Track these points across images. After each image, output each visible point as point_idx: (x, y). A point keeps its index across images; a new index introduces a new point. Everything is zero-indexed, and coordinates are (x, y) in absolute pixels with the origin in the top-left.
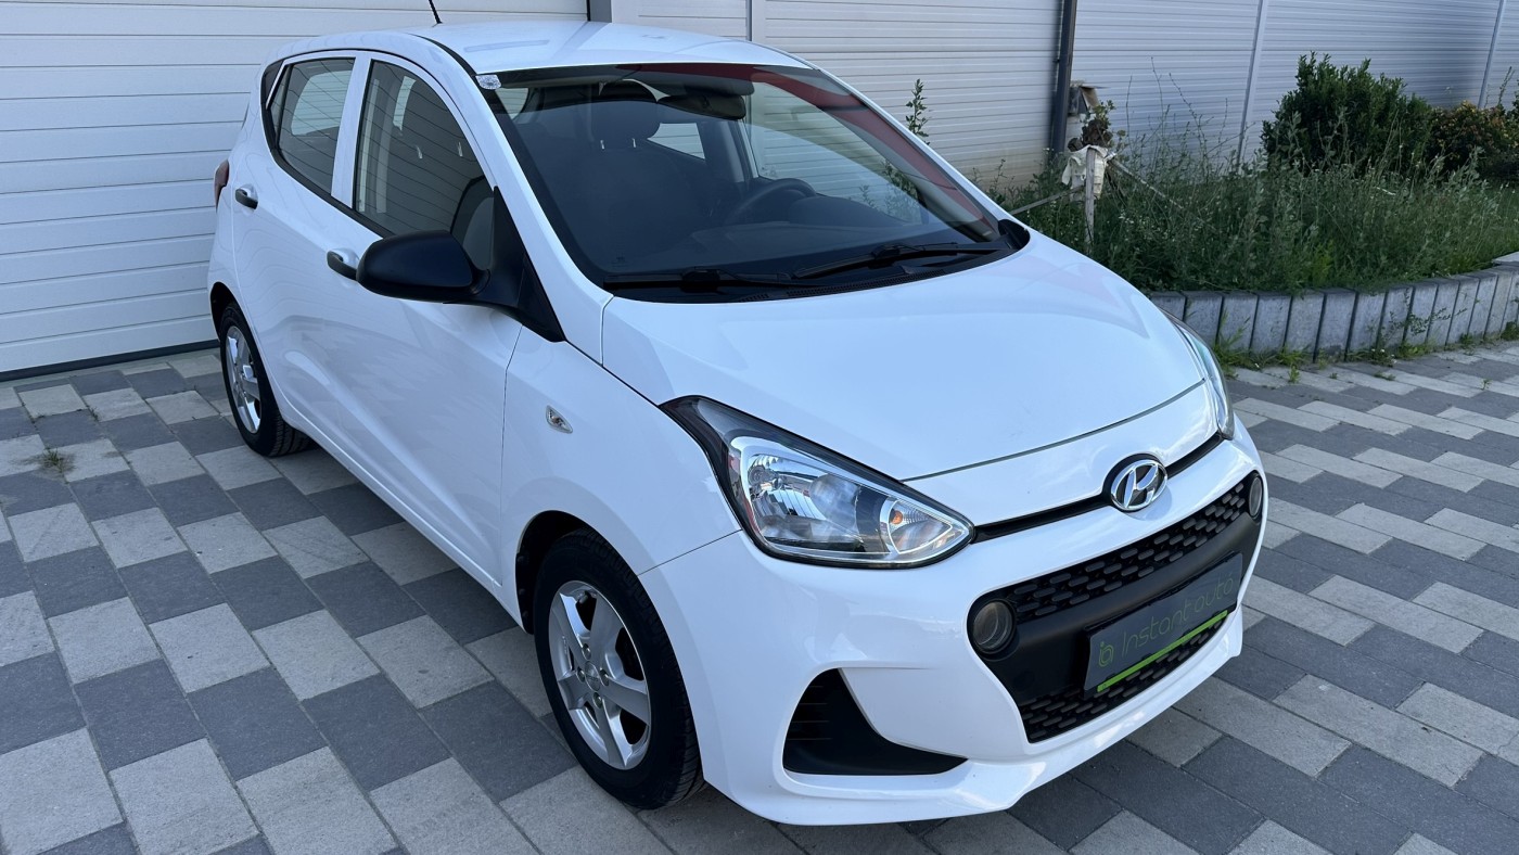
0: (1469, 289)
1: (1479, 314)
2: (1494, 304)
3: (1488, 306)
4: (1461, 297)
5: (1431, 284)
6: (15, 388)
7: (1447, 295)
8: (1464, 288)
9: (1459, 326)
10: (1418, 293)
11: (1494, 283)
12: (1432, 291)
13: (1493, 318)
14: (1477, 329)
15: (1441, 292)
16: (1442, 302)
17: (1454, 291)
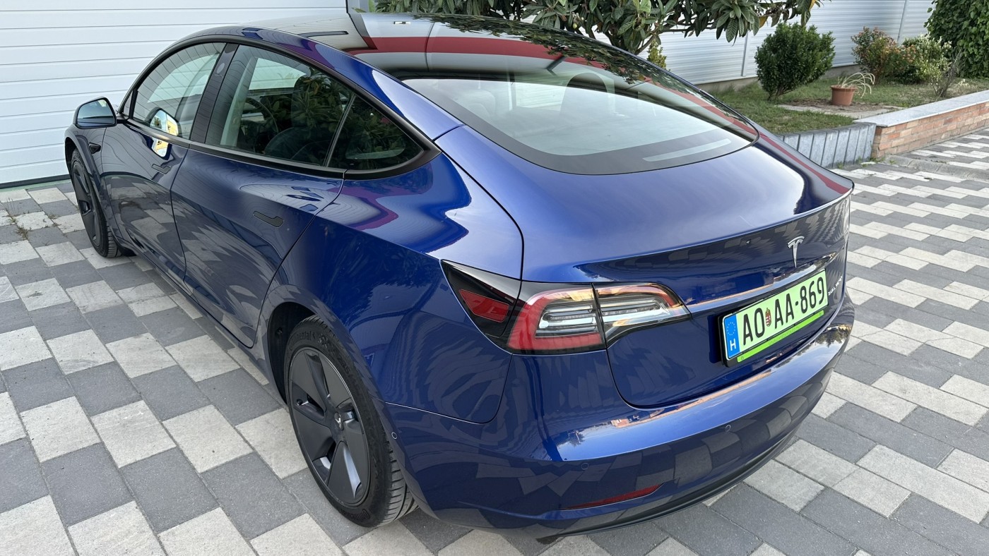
0: (832, 136)
1: (840, 151)
2: (849, 145)
3: (845, 146)
4: (828, 141)
5: (810, 133)
6: (27, 190)
7: (819, 139)
8: (829, 136)
9: (828, 157)
10: (801, 138)
11: (848, 133)
12: (810, 137)
13: (848, 152)
14: (840, 158)
15: (816, 137)
16: (817, 143)
17: (824, 138)
